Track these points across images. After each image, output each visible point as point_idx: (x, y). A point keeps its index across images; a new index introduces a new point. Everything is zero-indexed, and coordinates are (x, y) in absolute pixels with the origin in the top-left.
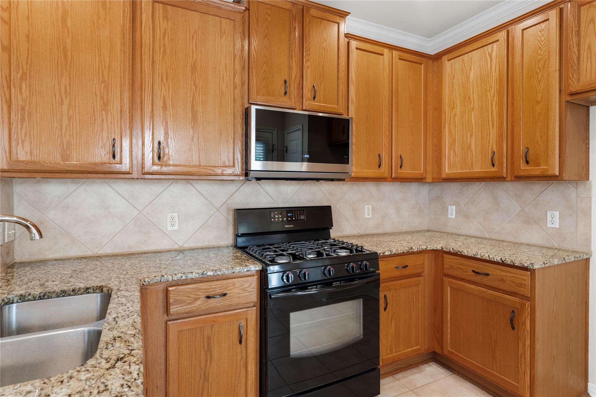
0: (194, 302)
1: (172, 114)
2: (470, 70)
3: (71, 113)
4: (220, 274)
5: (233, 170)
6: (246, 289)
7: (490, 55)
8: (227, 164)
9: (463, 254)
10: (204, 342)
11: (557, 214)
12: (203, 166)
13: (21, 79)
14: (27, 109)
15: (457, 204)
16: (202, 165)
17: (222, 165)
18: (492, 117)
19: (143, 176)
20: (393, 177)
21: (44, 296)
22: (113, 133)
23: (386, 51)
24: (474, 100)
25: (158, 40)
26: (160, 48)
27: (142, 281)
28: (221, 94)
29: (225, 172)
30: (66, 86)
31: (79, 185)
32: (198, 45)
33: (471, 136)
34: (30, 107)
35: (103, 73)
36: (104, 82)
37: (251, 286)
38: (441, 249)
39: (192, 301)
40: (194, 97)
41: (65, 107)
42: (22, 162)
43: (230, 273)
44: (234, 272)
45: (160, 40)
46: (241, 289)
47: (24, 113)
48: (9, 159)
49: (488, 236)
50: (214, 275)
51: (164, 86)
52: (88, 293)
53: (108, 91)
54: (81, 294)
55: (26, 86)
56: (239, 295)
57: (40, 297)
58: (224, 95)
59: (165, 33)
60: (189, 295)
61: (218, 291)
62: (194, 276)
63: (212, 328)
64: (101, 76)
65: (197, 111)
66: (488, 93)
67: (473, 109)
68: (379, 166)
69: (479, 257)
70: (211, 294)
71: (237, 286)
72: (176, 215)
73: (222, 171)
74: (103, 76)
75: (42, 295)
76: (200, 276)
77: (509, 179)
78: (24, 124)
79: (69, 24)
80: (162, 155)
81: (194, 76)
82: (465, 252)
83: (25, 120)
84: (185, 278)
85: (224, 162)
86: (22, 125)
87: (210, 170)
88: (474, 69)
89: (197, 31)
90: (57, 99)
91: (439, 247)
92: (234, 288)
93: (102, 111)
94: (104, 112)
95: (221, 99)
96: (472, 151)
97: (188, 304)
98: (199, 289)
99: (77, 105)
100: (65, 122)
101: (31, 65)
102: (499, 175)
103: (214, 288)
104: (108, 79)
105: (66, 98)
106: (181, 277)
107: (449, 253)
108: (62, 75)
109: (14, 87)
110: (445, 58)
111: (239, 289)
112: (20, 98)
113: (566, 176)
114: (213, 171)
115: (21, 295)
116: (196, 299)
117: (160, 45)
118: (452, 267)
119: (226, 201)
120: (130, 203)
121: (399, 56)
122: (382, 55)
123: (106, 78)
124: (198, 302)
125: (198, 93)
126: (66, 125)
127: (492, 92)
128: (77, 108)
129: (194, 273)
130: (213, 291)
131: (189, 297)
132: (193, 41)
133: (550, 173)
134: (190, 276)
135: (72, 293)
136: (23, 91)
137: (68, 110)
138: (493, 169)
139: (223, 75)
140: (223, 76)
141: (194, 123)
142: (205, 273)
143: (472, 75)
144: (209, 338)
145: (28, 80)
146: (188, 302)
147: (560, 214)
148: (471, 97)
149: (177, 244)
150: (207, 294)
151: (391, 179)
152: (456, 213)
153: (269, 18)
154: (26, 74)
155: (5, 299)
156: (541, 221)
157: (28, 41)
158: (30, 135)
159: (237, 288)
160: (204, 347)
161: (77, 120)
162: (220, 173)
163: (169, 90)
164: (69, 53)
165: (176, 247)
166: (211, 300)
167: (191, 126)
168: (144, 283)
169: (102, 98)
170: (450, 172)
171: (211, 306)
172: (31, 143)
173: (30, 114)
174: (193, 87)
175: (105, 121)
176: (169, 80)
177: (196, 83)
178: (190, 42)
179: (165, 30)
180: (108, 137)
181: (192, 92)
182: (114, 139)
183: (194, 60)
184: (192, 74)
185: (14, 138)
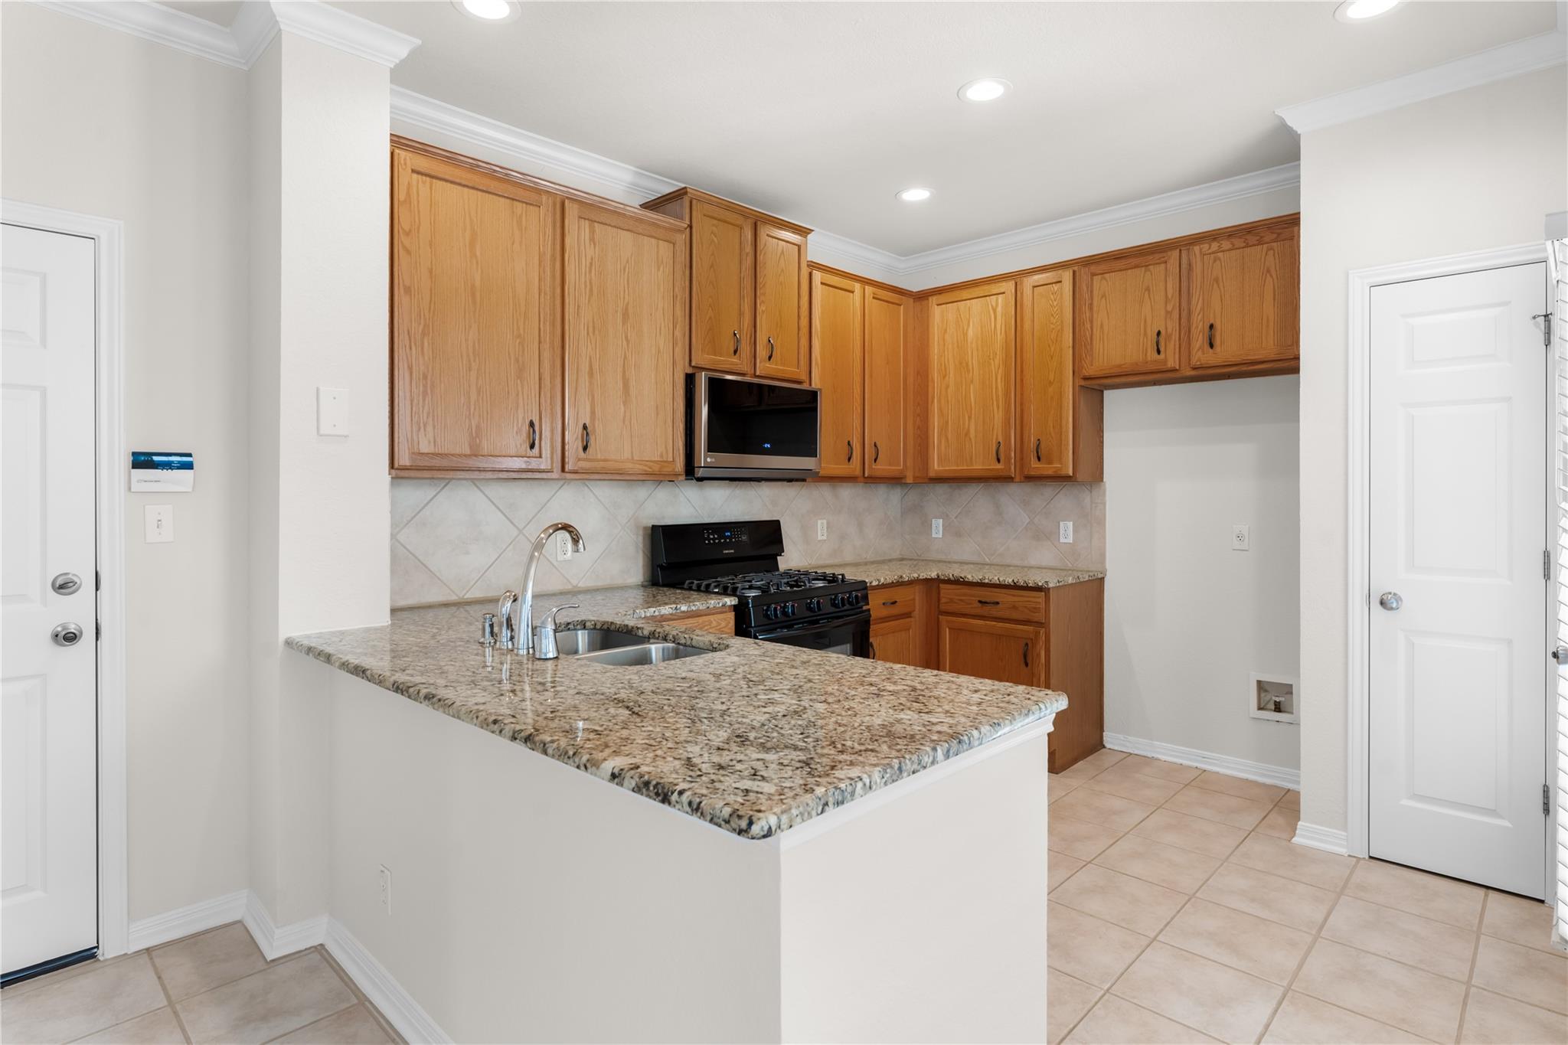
1: (599, 384)
2: (968, 324)
3: (480, 382)
5: (673, 466)
7: (994, 310)
8: (665, 457)
9: (966, 580)
11: (1070, 524)
12: (637, 461)
13: (423, 334)
14: (429, 378)
15: (945, 516)
16: (635, 459)
17: (659, 459)
18: (997, 396)
20: (867, 476)
22: (530, 412)
23: (857, 287)
24: (973, 368)
28: (658, 353)
29: (664, 470)
32: (630, 281)
33: (970, 418)
34: (433, 375)
35: (517, 324)
36: (519, 336)
40: (625, 357)
44: (709, 608)
49: (988, 561)
51: (591, 342)
53: (524, 351)
58: (662, 354)
59: (591, 265)
65: (629, 379)
67: (972, 382)
68: (849, 460)
69: (986, 581)
73: (660, 468)
74: (518, 328)
77: (1017, 479)
78: (427, 399)
80: (587, 446)
81: (626, 326)
82: (970, 578)
87: (646, 466)
88: (973, 321)
90: (464, 362)
93: (517, 380)
94: (519, 381)
95: (657, 361)
96: (970, 439)
100: (474, 397)
102: (1005, 474)
107: (948, 581)
109: (416, 345)
110: (933, 301)
113: (1080, 475)
114: (649, 468)
118: (951, 601)
119: (635, 514)
120: (507, 518)
121: (873, 294)
122: (852, 292)
123: (522, 331)
125: (630, 352)
126: (475, 401)
127: (997, 361)
128: (487, 375)
133: (1062, 472)
136: (425, 350)
137: (477, 378)
138: (999, 466)
139: (661, 324)
140: (660, 327)
141: (626, 397)
143: (971, 333)
147: (1073, 525)
148: (970, 363)
149: (569, 582)
151: (863, 479)
152: (943, 530)
156: (1051, 536)
158: (433, 416)
161: (488, 392)
162: (658, 470)
163: (596, 347)
165: (569, 587)
167: (622, 402)
170: (941, 468)
172: (434, 427)
173: (433, 384)
174: (625, 343)
175: (520, 395)
176: (597, 332)
177: (628, 337)
178: (621, 276)
179: (592, 259)
180: (524, 418)
181: (623, 350)
182: (531, 421)
183: (626, 302)
184: (623, 324)
185: (415, 419)
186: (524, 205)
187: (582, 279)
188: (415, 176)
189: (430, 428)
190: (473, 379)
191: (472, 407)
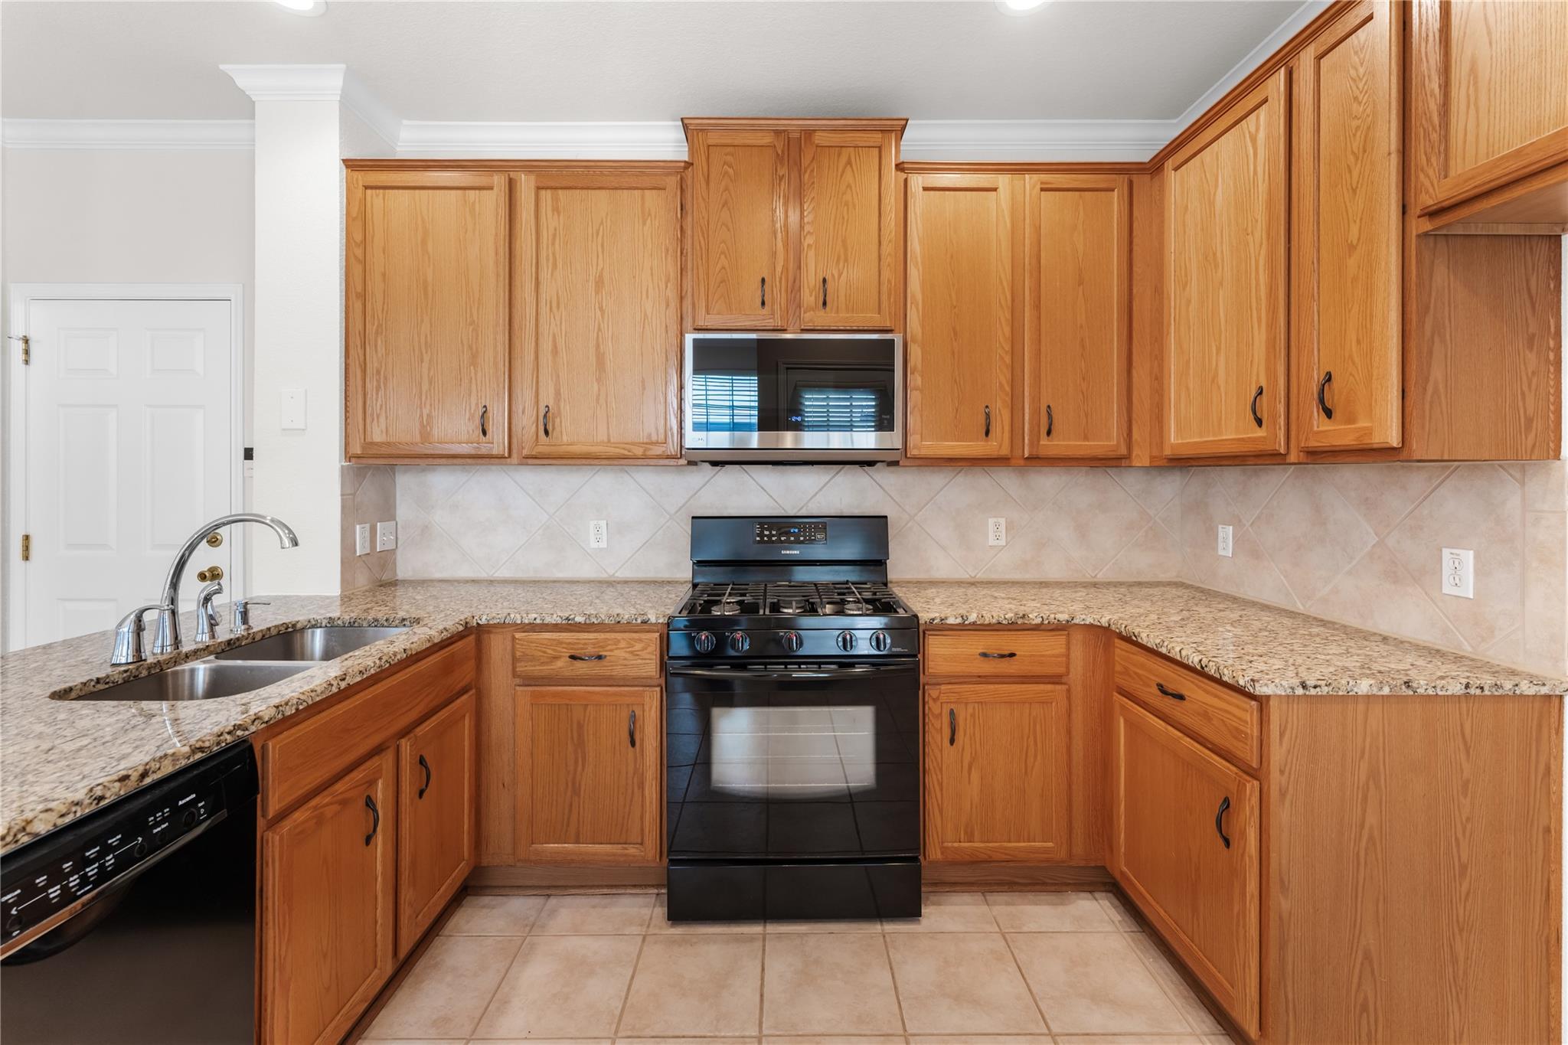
0: (552, 662)
1: (565, 362)
2: (1216, 186)
3: (432, 373)
4: (596, 622)
5: (664, 449)
6: (638, 653)
7: (1254, 140)
8: (654, 438)
9: (1140, 640)
10: (572, 730)
11: (1468, 557)
12: (614, 443)
13: (377, 333)
15: (1236, 522)
17: (645, 441)
18: (1258, 299)
19: (525, 461)
20: (1026, 456)
21: (354, 622)
22: (483, 398)
23: (1003, 181)
24: (1223, 261)
25: (545, 247)
26: (548, 260)
27: (476, 618)
28: (645, 319)
29: (649, 453)
30: (426, 336)
31: (471, 474)
32: (605, 244)
33: (1218, 350)
34: (386, 370)
35: (471, 311)
36: (472, 323)
37: (646, 649)
38: (1107, 625)
39: (549, 660)
40: (599, 329)
41: (425, 365)
42: (376, 444)
43: (613, 622)
44: (619, 622)
45: (547, 248)
46: (629, 652)
47: (380, 378)
48: (362, 441)
49: (1301, 607)
50: (585, 623)
51: (554, 318)
52: (404, 625)
53: (477, 335)
54: (396, 626)
55: (382, 342)
56: (626, 662)
57: (350, 623)
59: (554, 236)
60: (544, 649)
61: (590, 650)
62: (554, 619)
63: (585, 710)
64: (468, 316)
65: (604, 353)
66: (1250, 237)
67: (1221, 284)
68: (987, 433)
69: (1164, 650)
70: (580, 653)
71: (622, 646)
72: (603, 524)
73: (645, 451)
74: (471, 315)
75: (352, 621)
76: (564, 622)
77: (1293, 457)
79: (430, 249)
80: (550, 429)
81: (600, 295)
83: (380, 387)
84: (541, 622)
85: (650, 435)
86: (377, 394)
88: (1223, 179)
89: (604, 220)
90: (417, 355)
91: (1104, 622)
92: (617, 649)
93: (470, 366)
94: (472, 368)
95: (644, 328)
96: (1219, 388)
97: (543, 663)
98: (561, 643)
99: (439, 361)
100: (425, 387)
101: (387, 312)
102: (1268, 447)
103: (584, 644)
104: (478, 318)
105: (426, 352)
106: (535, 619)
108: (422, 320)
109: (369, 344)
110: (1169, 164)
111: (626, 652)
112: (375, 359)
113: (1417, 449)
114: (629, 451)
115: (330, 618)
116: (556, 658)
117: (548, 256)
118: (1126, 671)
119: (686, 502)
120: (537, 503)
121: (1042, 183)
122: (995, 190)
123: (475, 319)
124: (559, 664)
125: (606, 322)
126: (427, 391)
127: (1257, 235)
128: (439, 367)
129: (555, 616)
130: (582, 649)
131: (545, 652)
132: (597, 238)
133: (1377, 440)
134: (548, 620)
135: (385, 624)
137: (429, 369)
138: (1260, 433)
139: (648, 286)
140: (647, 290)
141: (600, 373)
142: (571, 617)
143: (1220, 198)
144: (580, 726)
145: (384, 334)
146: (542, 661)
147: (1477, 557)
148: (1219, 254)
149: (606, 571)
150: (573, 652)
151: (1022, 462)
152: (1233, 545)
153: (731, 171)
154: (382, 325)
155: (312, 620)
156: (1426, 575)
157: (384, 281)
158: (386, 407)
159: (623, 648)
160: (572, 738)
161: (440, 382)
162: (642, 454)
163: (561, 323)
164: (430, 289)
165: (603, 576)
166: (578, 664)
167: (595, 379)
168: (479, 622)
169: (470, 347)
170: (1180, 441)
171: (578, 673)
172: (387, 417)
173: (386, 378)
174: (599, 313)
175: (474, 381)
176: (562, 307)
177: (602, 307)
178: (592, 241)
179: (555, 230)
180: (477, 404)
181: (597, 322)
182: (485, 406)
183: (599, 268)
184: (597, 293)
185: (369, 412)
186: (477, 191)
187: (543, 254)
188: (369, 192)
189: (382, 419)
190: (425, 371)
191: (424, 398)
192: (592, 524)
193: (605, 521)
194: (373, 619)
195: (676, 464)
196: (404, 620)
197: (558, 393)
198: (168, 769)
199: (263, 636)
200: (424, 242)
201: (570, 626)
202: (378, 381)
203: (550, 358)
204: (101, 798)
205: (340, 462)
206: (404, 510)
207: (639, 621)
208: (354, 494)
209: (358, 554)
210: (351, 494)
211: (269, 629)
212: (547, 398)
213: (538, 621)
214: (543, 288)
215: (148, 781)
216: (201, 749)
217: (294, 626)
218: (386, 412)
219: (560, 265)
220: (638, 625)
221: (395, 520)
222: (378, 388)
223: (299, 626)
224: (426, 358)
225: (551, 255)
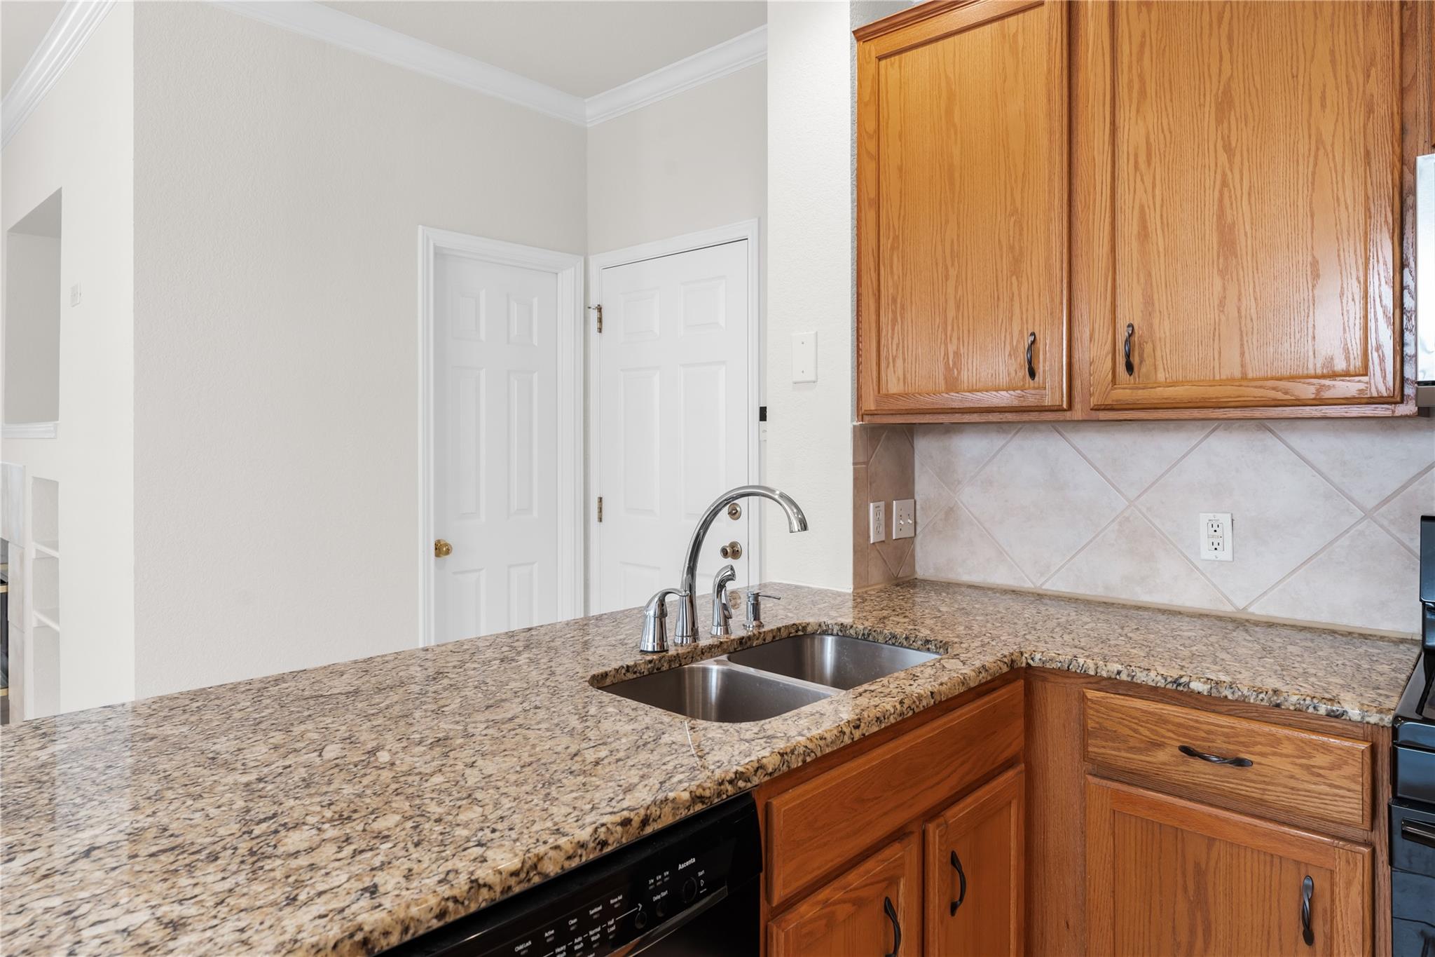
0: (1147, 750)
3: (960, 293)
4: (1230, 697)
5: (1362, 386)
6: (1321, 772)
8: (1340, 365)
10: (1184, 875)
12: (1253, 380)
13: (893, 249)
14: (899, 301)
16: (1250, 375)
17: (1319, 371)
21: (869, 635)
22: (1030, 321)
25: (1126, 68)
26: (1130, 88)
27: (1025, 655)
28: (1318, 149)
29: (1327, 394)
30: (952, 242)
31: (1010, 436)
34: (903, 296)
35: (1012, 195)
36: (1015, 212)
37: (1340, 767)
39: (1142, 745)
40: (1224, 183)
41: (952, 283)
42: (892, 395)
43: (1265, 703)
44: (1278, 706)
45: (1130, 68)
46: (1301, 765)
47: (896, 308)
48: (876, 393)
50: (1210, 695)
51: (1142, 180)
52: (928, 650)
53: (1021, 230)
54: (918, 649)
55: (898, 258)
56: (1292, 783)
57: (863, 635)
58: (1329, 148)
59: (1142, 45)
60: (1136, 726)
61: (1220, 744)
62: (1151, 678)
63: (1210, 846)
64: (1008, 204)
65: (1234, 223)
70: (1199, 746)
71: (1285, 751)
72: (1225, 519)
73: (1318, 391)
74: (1012, 201)
75: (866, 632)
76: (1169, 686)
78: (897, 327)
79: (957, 119)
80: (1136, 360)
81: (1226, 125)
83: (897, 321)
84: (1129, 679)
85: (1329, 362)
86: (893, 330)
87: (1274, 389)
92: (1275, 754)
93: (1009, 276)
94: (1014, 278)
95: (1315, 165)
97: (1131, 749)
98: (1163, 721)
99: (969, 274)
100: (951, 313)
101: (905, 218)
103: (1209, 732)
104: (1022, 204)
105: (953, 265)
106: (1119, 673)
108: (947, 222)
109: (884, 265)
111: (1293, 763)
112: (890, 283)
114: (1286, 393)
115: (842, 624)
116: (1160, 745)
117: (1130, 81)
119: (1404, 487)
120: (1108, 481)
124: (1162, 756)
125: (1237, 172)
126: (953, 319)
128: (969, 281)
129: (1153, 674)
130: (1204, 739)
131: (1135, 731)
132: (1222, 30)
134: (1141, 677)
135: (905, 643)
137: (956, 288)
139: (1325, 86)
140: (1324, 93)
141: (1226, 259)
142: (1182, 680)
144: (1200, 872)
145: (901, 248)
146: (1131, 744)
149: (1228, 599)
150: (1187, 742)
154: (898, 238)
155: (823, 624)
157: (902, 177)
158: (903, 347)
159: (1287, 756)
160: (1185, 888)
161: (970, 304)
162: (1313, 396)
164: (957, 175)
165: (1226, 609)
166: (1198, 764)
167: (1215, 272)
168: (1030, 662)
169: (1012, 248)
171: (1197, 780)
172: (904, 360)
173: (903, 307)
174: (1223, 157)
175: (1016, 298)
176: (1155, 160)
177: (1230, 144)
178: (1211, 35)
179: (1144, 36)
180: (1021, 332)
181: (1219, 171)
182: (1033, 334)
183: (1224, 77)
184: (1219, 121)
185: (883, 354)
186: (1021, 15)
187: (1123, 80)
188: (883, 63)
189: (899, 362)
190: (951, 291)
191: (949, 328)
192: (1204, 518)
193: (1229, 515)
194: (891, 633)
195: (1388, 413)
196: (927, 642)
197: (1149, 302)
198: (668, 819)
199: (774, 637)
200: (949, 112)
201: (1178, 694)
202: (894, 312)
203: (1135, 244)
204: (604, 844)
205: (852, 421)
206: (924, 484)
207: (1323, 710)
208: (867, 463)
209: (872, 542)
210: (864, 463)
211: (779, 629)
212: (1130, 311)
213: (1124, 677)
214: (1122, 136)
215: (649, 830)
216: (701, 799)
217: (804, 628)
218: (903, 353)
219: (1151, 88)
220: (1319, 718)
221: (912, 497)
222: (894, 321)
223: (809, 629)
224: (953, 273)
225: (1136, 79)
